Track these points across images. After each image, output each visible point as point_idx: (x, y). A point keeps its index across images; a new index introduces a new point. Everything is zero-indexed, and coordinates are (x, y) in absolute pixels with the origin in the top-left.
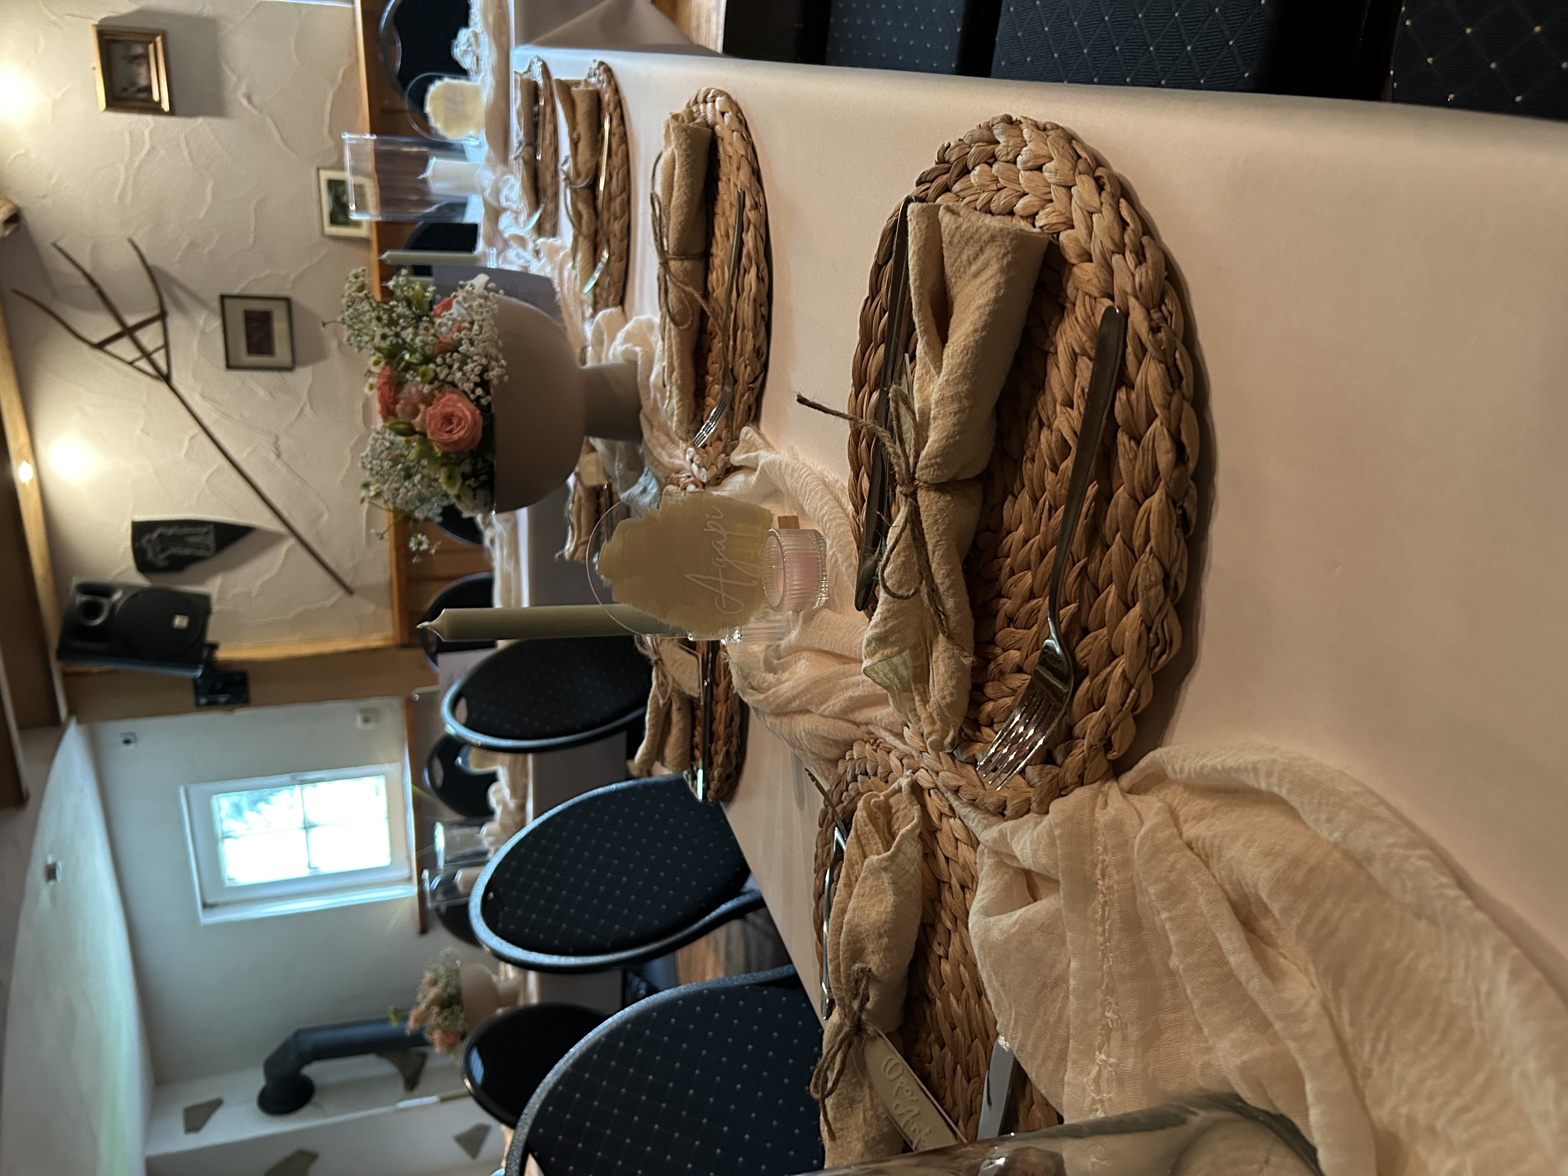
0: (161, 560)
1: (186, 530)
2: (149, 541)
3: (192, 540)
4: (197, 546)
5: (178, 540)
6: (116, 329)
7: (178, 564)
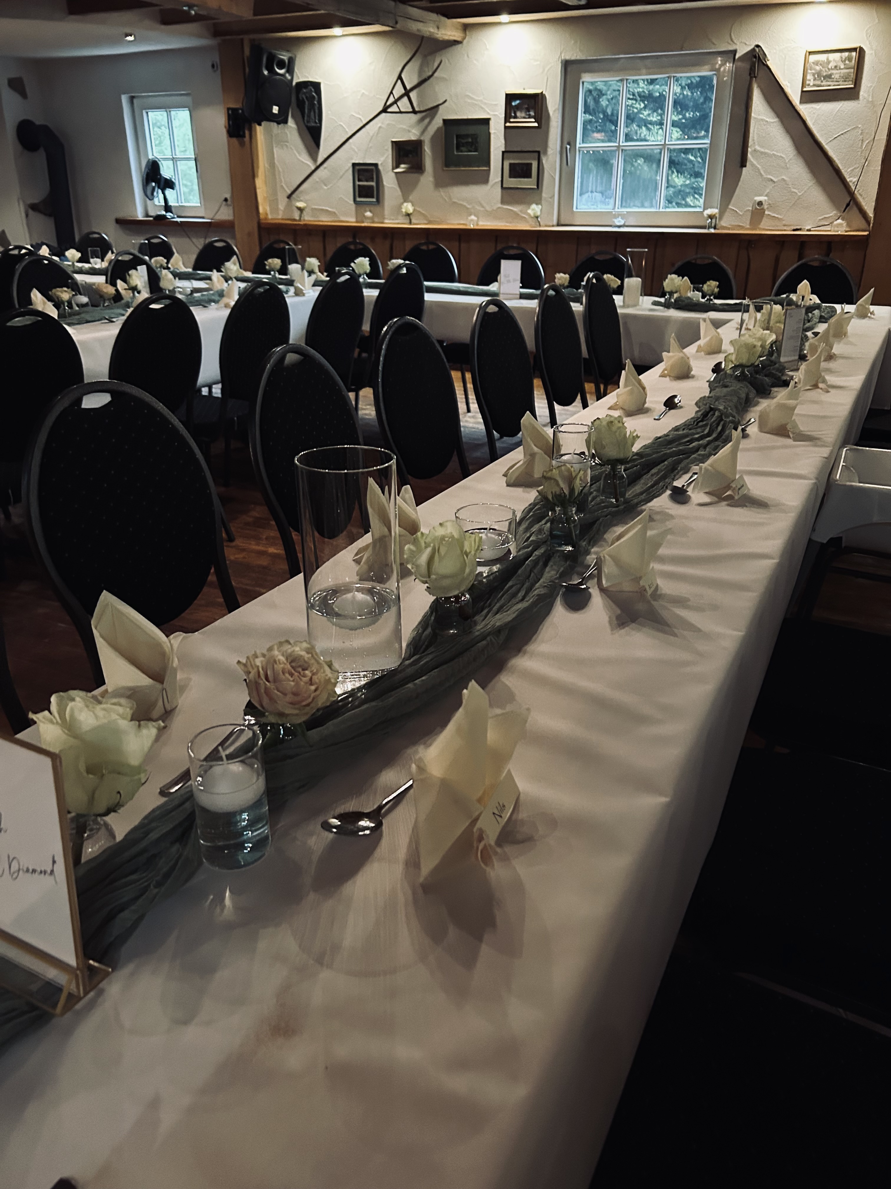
0: (302, 96)
1: (317, 111)
2: (311, 90)
3: (312, 113)
4: (309, 116)
5: (312, 106)
6: (408, 87)
7: (300, 105)
